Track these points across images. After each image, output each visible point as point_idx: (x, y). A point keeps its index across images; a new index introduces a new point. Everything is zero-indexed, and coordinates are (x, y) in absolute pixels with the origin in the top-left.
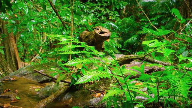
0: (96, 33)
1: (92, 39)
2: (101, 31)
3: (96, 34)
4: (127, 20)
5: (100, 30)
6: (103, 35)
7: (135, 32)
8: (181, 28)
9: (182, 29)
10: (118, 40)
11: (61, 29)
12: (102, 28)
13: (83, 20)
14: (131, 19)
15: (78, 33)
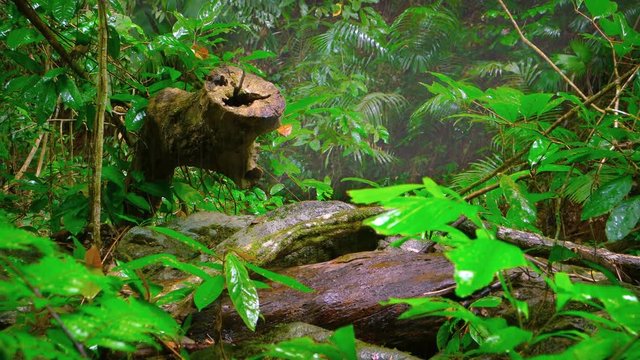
0: (210, 101)
1: (200, 130)
2: (237, 90)
3: (213, 108)
4: (424, 15)
5: (233, 84)
6: (243, 111)
7: (460, 67)
8: (617, 81)
9: (621, 84)
10: (384, 103)
11: (56, 79)
12: (239, 78)
13: (175, 34)
14: (440, 10)
15: (144, 95)
